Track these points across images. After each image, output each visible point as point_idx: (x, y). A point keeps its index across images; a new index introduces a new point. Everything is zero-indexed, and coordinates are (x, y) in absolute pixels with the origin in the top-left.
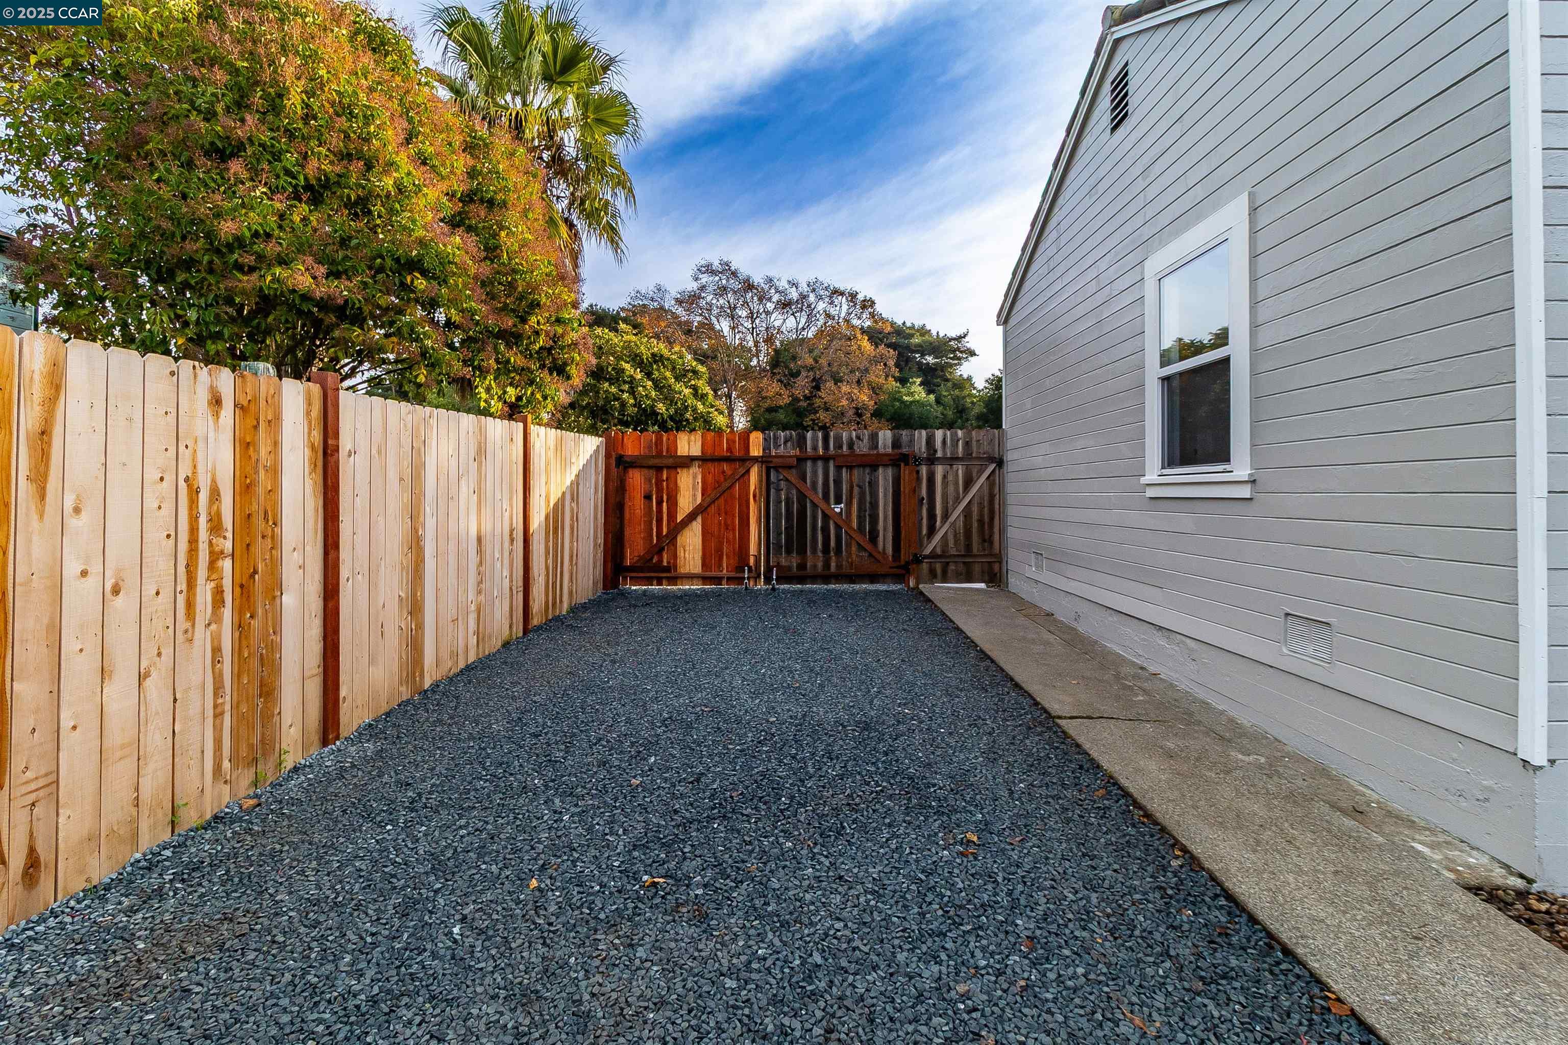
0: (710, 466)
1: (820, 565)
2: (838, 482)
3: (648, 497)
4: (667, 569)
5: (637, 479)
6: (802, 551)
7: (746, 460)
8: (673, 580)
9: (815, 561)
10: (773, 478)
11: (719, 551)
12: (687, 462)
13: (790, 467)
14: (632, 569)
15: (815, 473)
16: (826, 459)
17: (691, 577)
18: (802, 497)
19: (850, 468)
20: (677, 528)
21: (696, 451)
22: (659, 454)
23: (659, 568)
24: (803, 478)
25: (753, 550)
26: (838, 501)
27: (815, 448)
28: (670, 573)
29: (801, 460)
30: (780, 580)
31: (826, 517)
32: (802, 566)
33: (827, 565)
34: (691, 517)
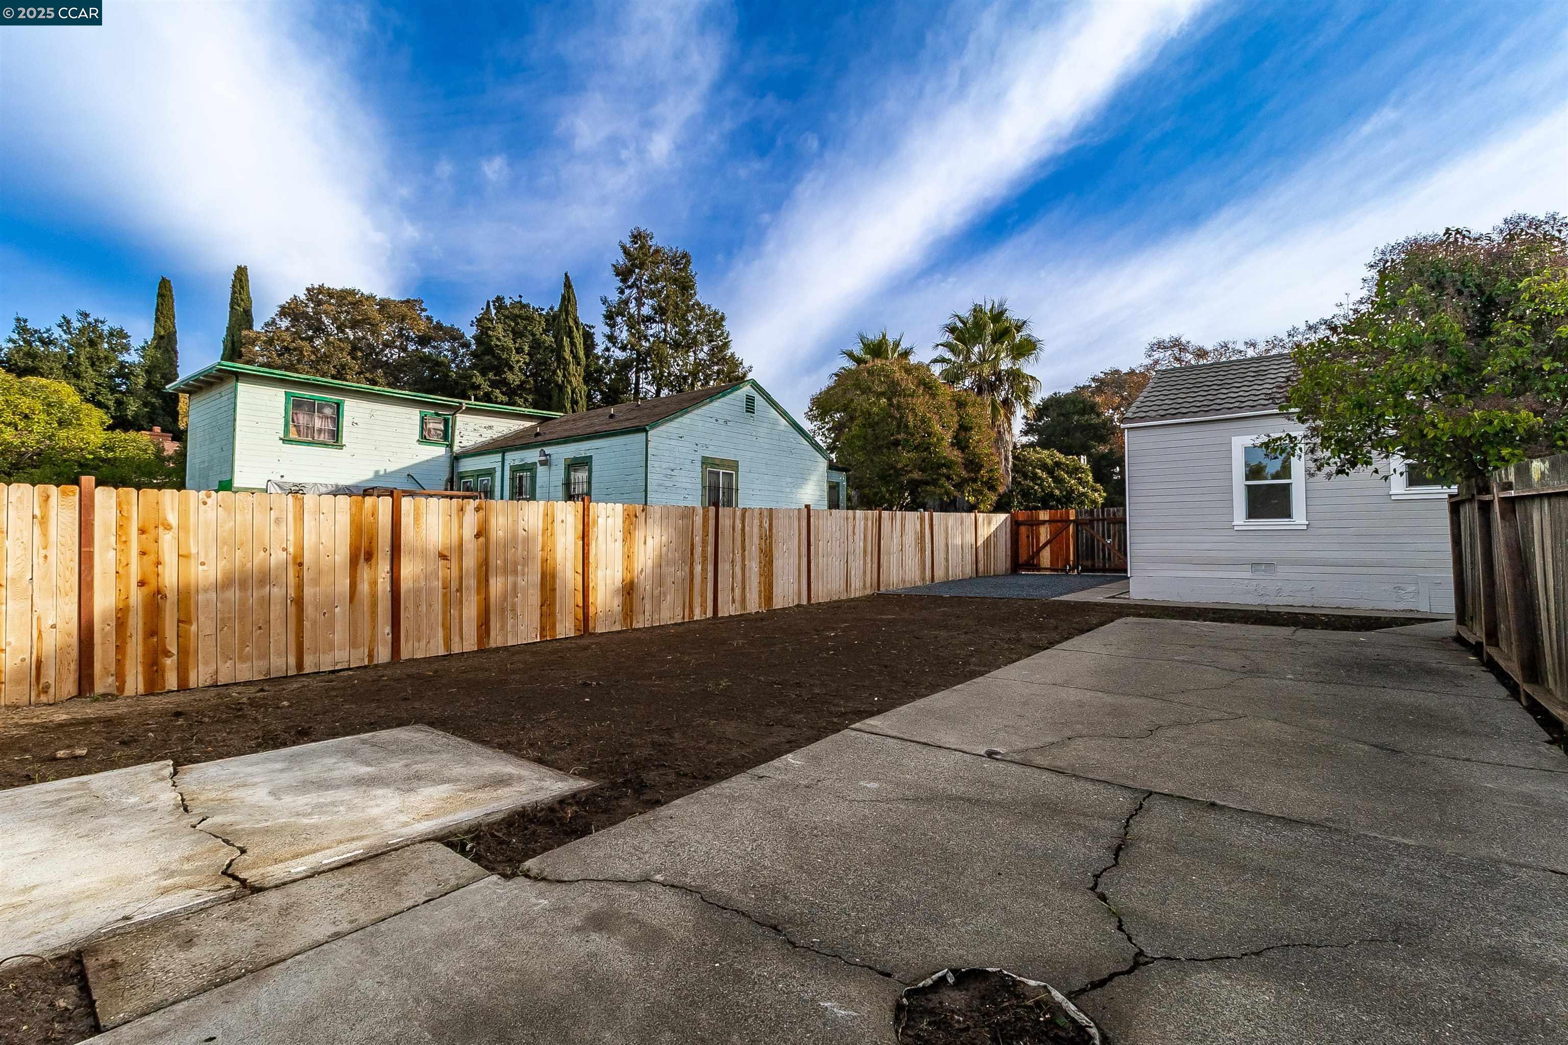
0: (1055, 525)
1: (1101, 565)
2: (1109, 531)
3: (1028, 537)
4: (1036, 565)
5: (1023, 530)
6: (1093, 559)
7: (1068, 521)
8: (1039, 569)
9: (1099, 564)
10: (1080, 528)
11: (1057, 559)
12: (1044, 522)
13: (1086, 524)
14: (1022, 565)
15: (1098, 527)
16: (1103, 520)
17: (1046, 569)
18: (1093, 538)
19: (1114, 524)
20: (1040, 549)
21: (1047, 518)
22: (1032, 520)
23: (1033, 565)
24: (1093, 528)
25: (1072, 558)
26: (1109, 538)
27: (1098, 515)
28: (1037, 567)
29: (1091, 521)
30: (1082, 571)
31: (1104, 545)
32: (1093, 565)
33: (1104, 565)
34: (1045, 545)
